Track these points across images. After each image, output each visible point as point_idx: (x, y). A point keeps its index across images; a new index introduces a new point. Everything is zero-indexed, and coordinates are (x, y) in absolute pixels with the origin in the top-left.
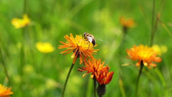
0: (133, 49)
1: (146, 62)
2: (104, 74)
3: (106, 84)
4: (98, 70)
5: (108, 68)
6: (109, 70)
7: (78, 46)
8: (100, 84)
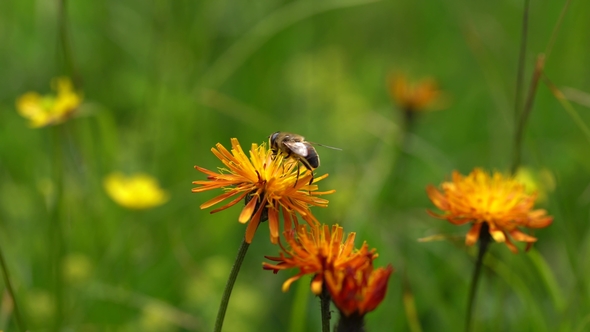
1: (499, 228)
2: (359, 276)
3: (365, 312)
4: (337, 264)
5: (369, 256)
7: (262, 182)
8: (347, 313)
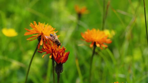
0: (87, 33)
1: (98, 43)
2: (61, 54)
3: (63, 63)
5: (64, 49)
6: (65, 51)
8: (58, 63)
